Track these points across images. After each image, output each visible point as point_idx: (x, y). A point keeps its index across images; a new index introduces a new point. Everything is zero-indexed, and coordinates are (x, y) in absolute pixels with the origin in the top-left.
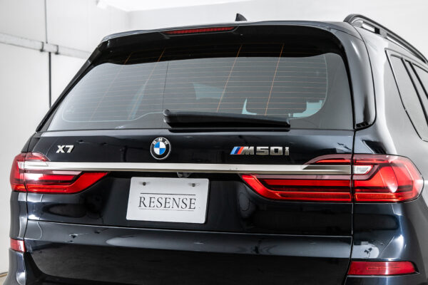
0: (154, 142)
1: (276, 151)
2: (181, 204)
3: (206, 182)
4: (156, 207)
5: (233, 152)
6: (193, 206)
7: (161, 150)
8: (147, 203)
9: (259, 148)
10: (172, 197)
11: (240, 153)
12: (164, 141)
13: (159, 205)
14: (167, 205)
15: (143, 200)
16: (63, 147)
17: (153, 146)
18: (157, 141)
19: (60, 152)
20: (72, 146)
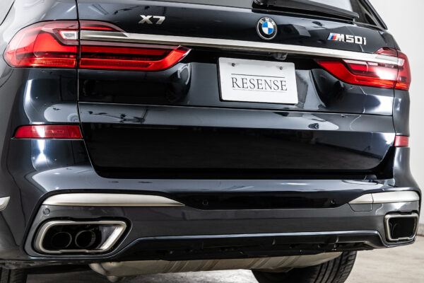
1: (359, 40)
2: (273, 86)
3: (291, 66)
4: (249, 88)
5: (329, 39)
6: (284, 88)
8: (240, 83)
9: (347, 36)
10: (263, 79)
11: (335, 39)
12: (270, 21)
13: (252, 86)
14: (260, 87)
15: (235, 80)
16: (149, 17)
17: (260, 25)
18: (264, 20)
19: (146, 22)
20: (162, 18)
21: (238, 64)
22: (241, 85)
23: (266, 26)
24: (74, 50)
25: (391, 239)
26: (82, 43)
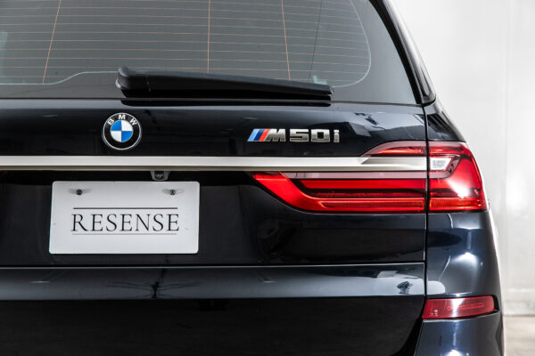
0: (110, 121)
1: (321, 135)
2: (152, 224)
3: (195, 186)
4: (105, 231)
5: (252, 138)
6: (174, 226)
7: (124, 134)
8: (87, 223)
9: (293, 131)
10: (134, 213)
11: (264, 139)
12: (128, 119)
13: (111, 227)
14: (127, 226)
15: (78, 219)
17: (108, 128)
18: (116, 119)
21: (87, 191)
22: (88, 225)
23: (119, 128)
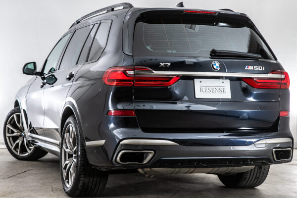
1: (260, 68)
2: (219, 91)
4: (208, 92)
5: (246, 68)
6: (224, 91)
7: (217, 67)
9: (255, 67)
10: (214, 88)
11: (248, 69)
14: (213, 91)
15: (201, 89)
16: (164, 64)
17: (213, 65)
18: (215, 62)
19: (162, 66)
20: (169, 64)
21: (202, 82)
22: (204, 91)
23: (215, 65)
24: (132, 79)
25: (276, 160)
26: (136, 76)
